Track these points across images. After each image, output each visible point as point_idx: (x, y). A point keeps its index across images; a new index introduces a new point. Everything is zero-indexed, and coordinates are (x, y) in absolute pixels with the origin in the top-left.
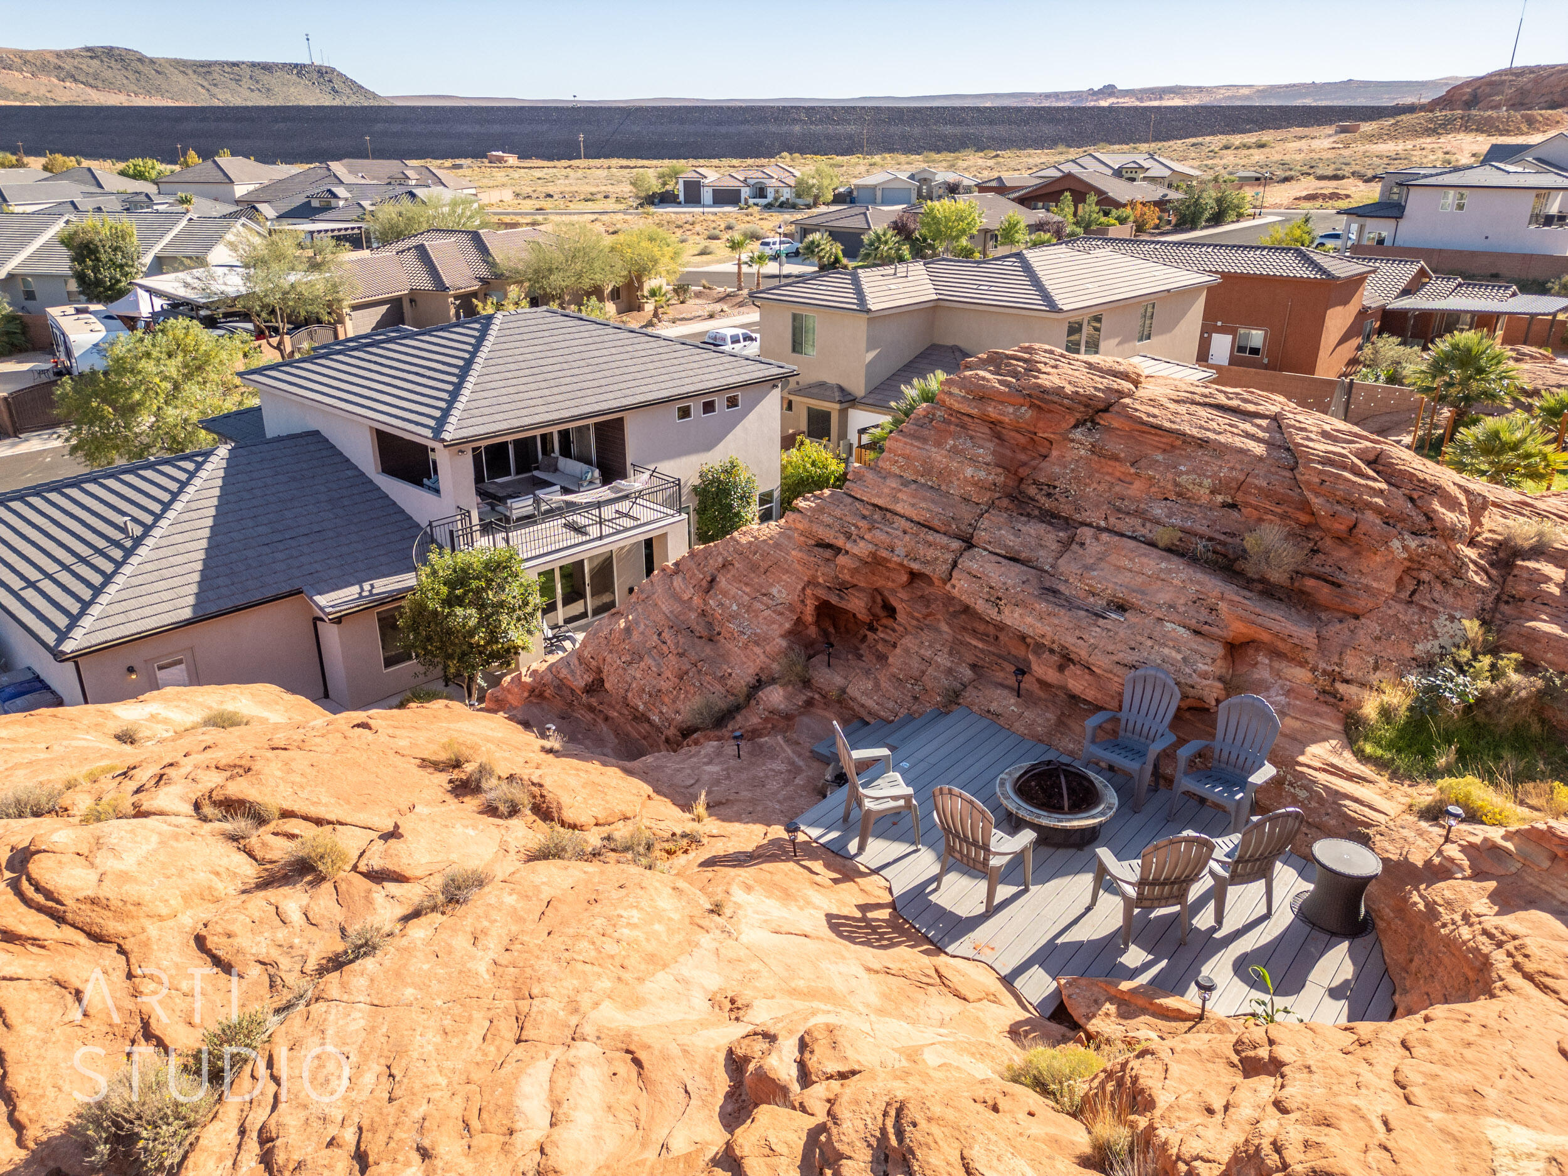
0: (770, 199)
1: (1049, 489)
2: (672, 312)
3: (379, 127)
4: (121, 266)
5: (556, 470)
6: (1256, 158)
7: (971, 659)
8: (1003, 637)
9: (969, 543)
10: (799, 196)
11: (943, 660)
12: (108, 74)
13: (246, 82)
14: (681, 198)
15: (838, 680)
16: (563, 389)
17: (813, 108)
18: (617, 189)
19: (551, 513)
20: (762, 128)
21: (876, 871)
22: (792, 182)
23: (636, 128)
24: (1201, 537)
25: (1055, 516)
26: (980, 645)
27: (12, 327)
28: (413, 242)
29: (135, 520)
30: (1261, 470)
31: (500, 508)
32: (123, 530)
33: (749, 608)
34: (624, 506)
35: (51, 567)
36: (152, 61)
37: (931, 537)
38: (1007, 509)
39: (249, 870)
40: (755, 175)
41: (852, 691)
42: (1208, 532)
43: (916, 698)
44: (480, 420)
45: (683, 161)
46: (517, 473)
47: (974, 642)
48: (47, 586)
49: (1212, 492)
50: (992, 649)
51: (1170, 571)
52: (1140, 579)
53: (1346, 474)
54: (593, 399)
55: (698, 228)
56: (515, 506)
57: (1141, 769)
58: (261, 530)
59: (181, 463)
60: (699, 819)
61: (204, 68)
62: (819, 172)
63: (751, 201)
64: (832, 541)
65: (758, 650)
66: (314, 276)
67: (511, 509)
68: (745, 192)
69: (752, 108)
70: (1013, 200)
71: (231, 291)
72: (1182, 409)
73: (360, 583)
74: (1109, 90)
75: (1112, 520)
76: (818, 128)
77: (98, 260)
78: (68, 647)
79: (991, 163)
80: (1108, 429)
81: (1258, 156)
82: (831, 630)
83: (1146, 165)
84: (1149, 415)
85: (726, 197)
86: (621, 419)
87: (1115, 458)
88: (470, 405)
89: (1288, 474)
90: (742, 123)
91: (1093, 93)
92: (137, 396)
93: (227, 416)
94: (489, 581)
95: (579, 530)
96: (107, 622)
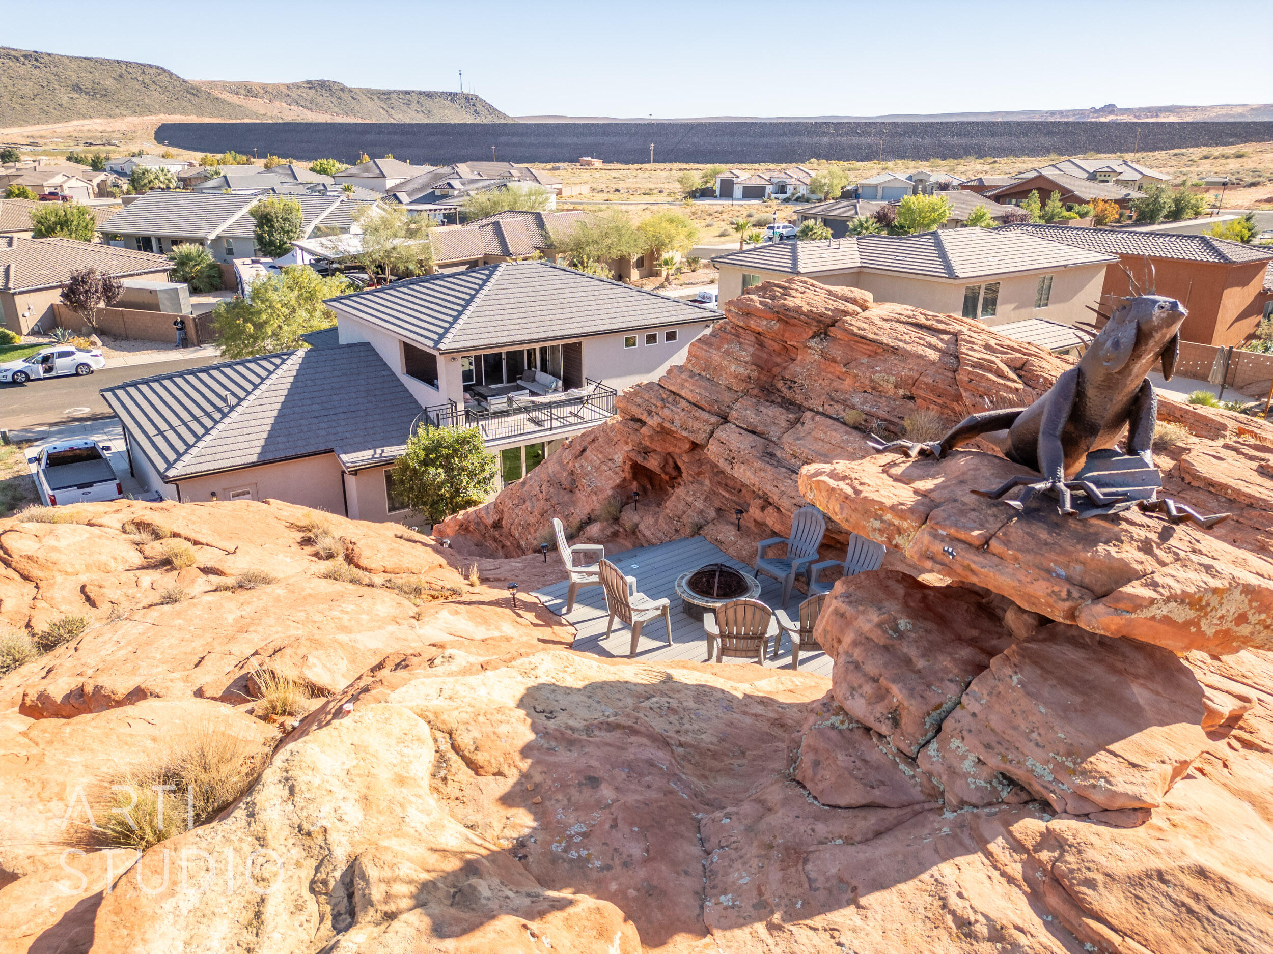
0: (788, 195)
1: (791, 383)
2: (683, 278)
3: (503, 139)
4: (288, 232)
5: (534, 380)
6: (1231, 166)
7: (717, 504)
8: (744, 491)
9: (725, 419)
10: (813, 192)
11: (699, 504)
12: (320, 100)
13: (414, 106)
14: (718, 193)
15: (636, 519)
16: (537, 319)
17: (840, 124)
18: (671, 186)
19: (518, 411)
20: (797, 139)
21: (572, 625)
22: (808, 181)
23: (695, 140)
24: (878, 418)
25: (792, 403)
26: (727, 495)
27: (213, 273)
28: (493, 219)
29: (233, 393)
30: (931, 371)
31: (483, 404)
32: (224, 400)
33: (598, 469)
34: (575, 409)
35: (175, 422)
36: (350, 91)
37: (699, 413)
38: (756, 396)
39: (137, 559)
40: (778, 176)
41: (642, 527)
42: (887, 416)
43: (677, 531)
44: (470, 337)
45: (723, 166)
46: (508, 382)
47: (724, 493)
48: (171, 435)
49: (896, 387)
50: (735, 498)
51: (848, 441)
52: (827, 447)
53: (990, 376)
54: (558, 327)
55: (725, 216)
56: (493, 402)
57: (787, 576)
58: (316, 407)
59: (273, 360)
60: (472, 585)
61: (385, 96)
62: (832, 175)
63: (773, 196)
64: (640, 416)
65: (594, 498)
66: (411, 242)
67: (490, 404)
68: (769, 189)
69: (790, 124)
70: (989, 198)
71: (353, 251)
72: (887, 325)
73: (375, 448)
74: (1110, 109)
75: (826, 406)
76: (843, 140)
77: (272, 227)
78: (171, 473)
79: (987, 168)
80: (834, 339)
81: (1233, 164)
82: (649, 487)
83: (1118, 170)
84: (859, 328)
85: (754, 193)
86: (580, 343)
87: (834, 360)
88: (465, 326)
89: (950, 374)
90: (781, 135)
91: (1094, 111)
92: (264, 317)
93: (319, 332)
94: (455, 451)
95: (537, 422)
96: (200, 460)
